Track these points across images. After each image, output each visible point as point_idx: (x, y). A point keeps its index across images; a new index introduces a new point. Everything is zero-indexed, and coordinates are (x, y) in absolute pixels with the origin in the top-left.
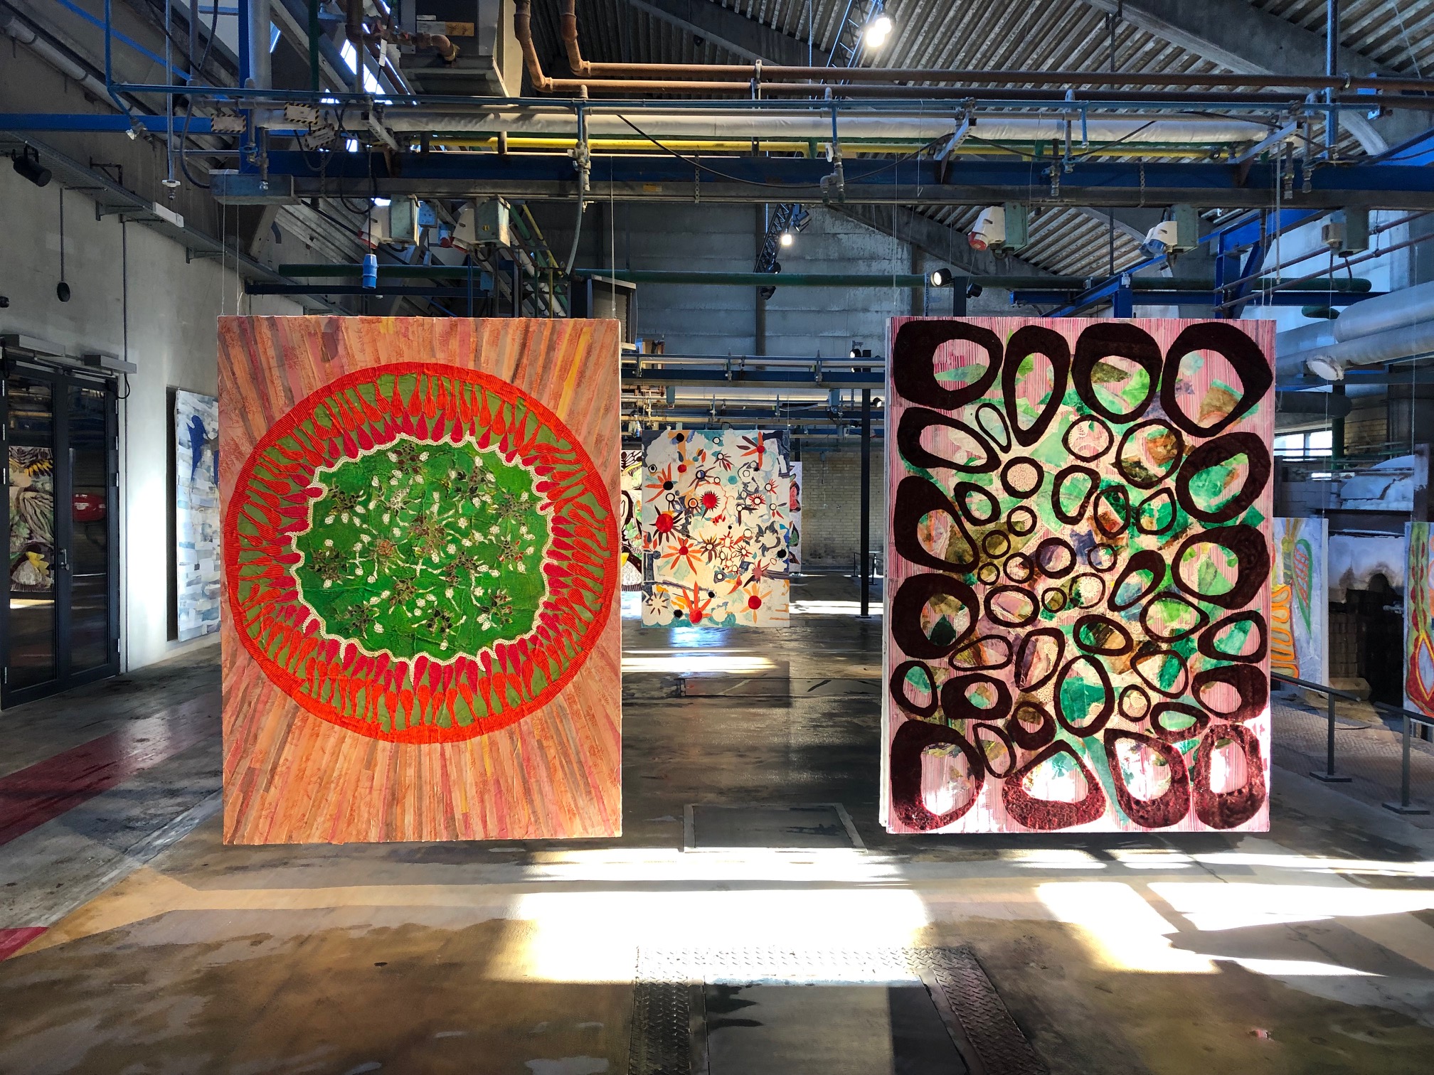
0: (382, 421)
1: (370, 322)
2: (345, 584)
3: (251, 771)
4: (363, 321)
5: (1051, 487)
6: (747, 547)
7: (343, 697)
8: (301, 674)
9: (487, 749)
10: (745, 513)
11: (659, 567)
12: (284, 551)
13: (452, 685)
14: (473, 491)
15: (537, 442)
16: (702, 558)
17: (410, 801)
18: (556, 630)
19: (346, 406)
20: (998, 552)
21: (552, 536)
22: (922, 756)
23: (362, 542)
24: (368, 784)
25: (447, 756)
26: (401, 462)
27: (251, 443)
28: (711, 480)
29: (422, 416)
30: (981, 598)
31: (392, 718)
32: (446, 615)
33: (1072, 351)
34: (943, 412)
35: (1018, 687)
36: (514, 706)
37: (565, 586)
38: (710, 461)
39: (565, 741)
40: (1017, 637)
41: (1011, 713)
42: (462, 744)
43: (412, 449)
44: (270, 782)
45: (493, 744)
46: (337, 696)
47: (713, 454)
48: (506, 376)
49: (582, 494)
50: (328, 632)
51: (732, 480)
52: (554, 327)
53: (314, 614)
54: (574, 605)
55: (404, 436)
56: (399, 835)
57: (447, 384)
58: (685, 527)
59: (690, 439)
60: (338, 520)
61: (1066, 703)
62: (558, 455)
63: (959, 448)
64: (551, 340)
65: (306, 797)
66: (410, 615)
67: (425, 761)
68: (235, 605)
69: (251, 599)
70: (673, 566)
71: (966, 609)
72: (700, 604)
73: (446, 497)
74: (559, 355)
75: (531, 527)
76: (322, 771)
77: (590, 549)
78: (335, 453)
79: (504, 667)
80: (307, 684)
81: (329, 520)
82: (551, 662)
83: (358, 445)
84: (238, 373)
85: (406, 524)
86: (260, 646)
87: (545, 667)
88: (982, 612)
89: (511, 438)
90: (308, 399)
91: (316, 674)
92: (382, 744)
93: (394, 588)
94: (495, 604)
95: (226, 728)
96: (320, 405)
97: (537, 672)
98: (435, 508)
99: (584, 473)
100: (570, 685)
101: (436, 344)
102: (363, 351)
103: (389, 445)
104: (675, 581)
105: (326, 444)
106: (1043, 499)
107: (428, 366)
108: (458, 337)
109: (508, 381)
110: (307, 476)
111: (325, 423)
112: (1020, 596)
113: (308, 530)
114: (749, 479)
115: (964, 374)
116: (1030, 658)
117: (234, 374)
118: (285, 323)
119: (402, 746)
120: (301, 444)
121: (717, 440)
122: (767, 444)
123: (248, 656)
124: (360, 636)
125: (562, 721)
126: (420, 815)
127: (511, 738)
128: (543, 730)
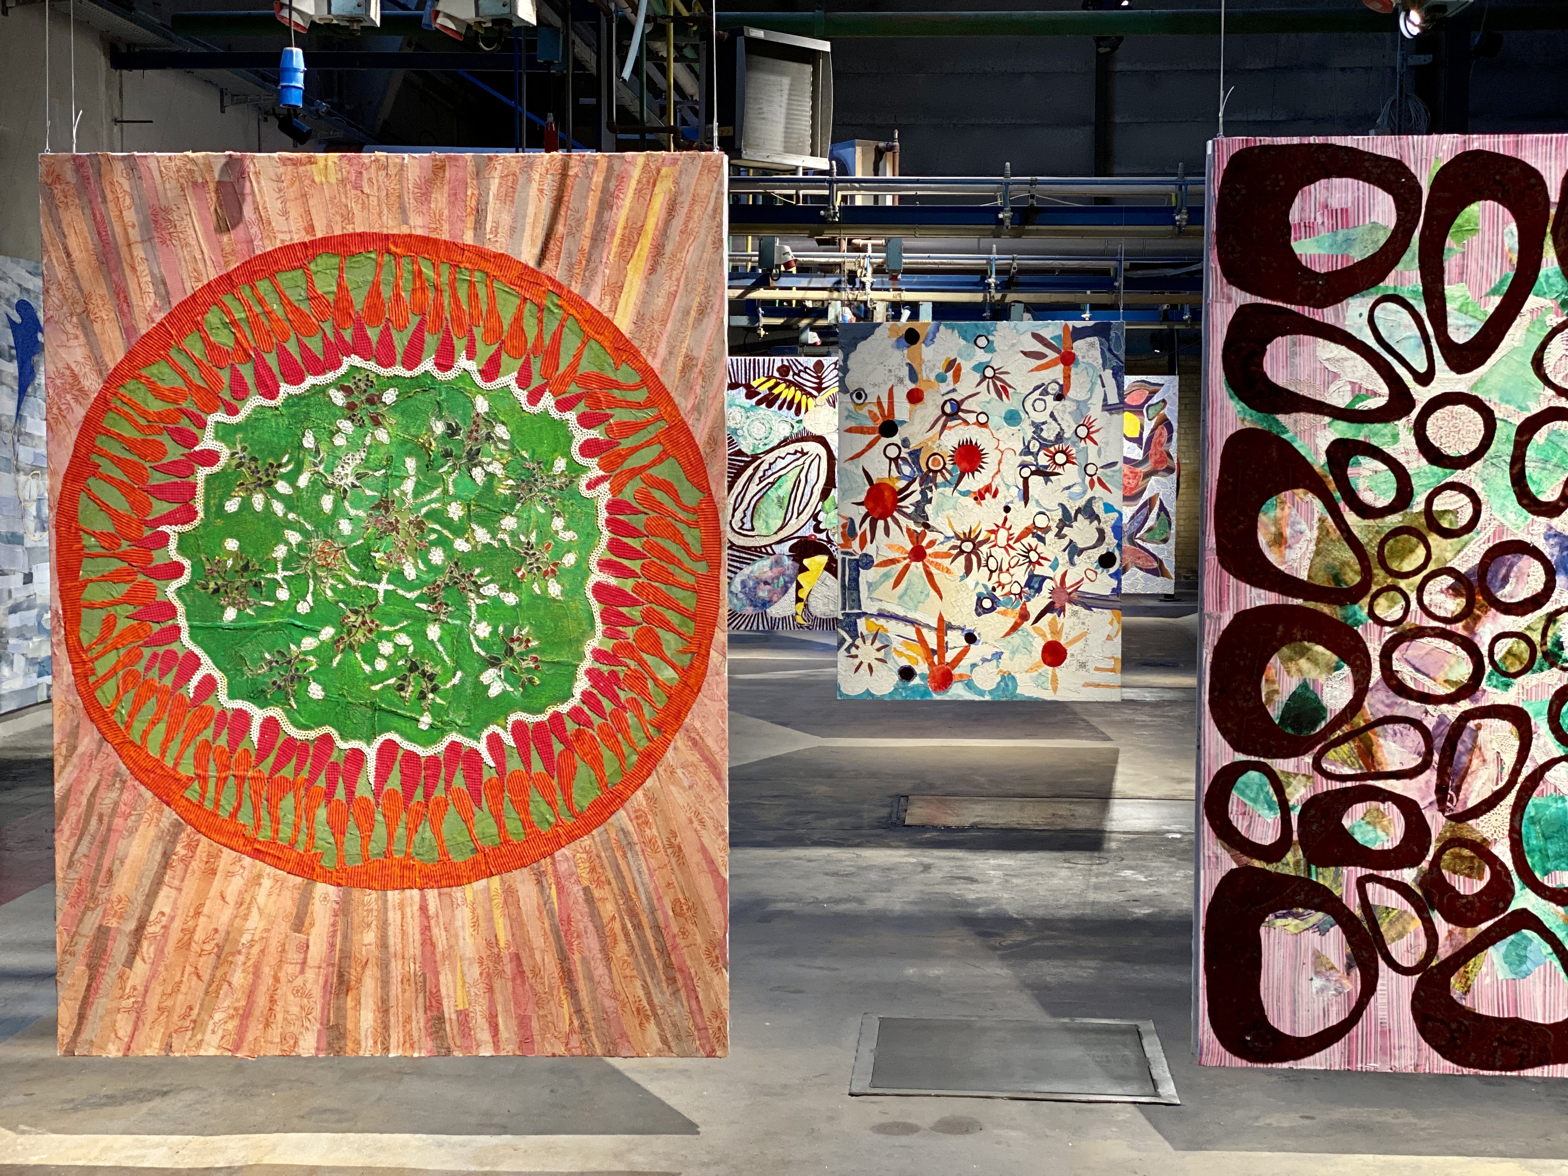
0: (319, 335)
1: (295, 163)
2: (259, 615)
3: (103, 932)
4: (284, 161)
5: (1509, 449)
6: (1041, 548)
7: (256, 808)
8: (187, 769)
9: (498, 900)
10: (1036, 481)
11: (870, 585)
12: (159, 557)
13: (439, 792)
14: (473, 457)
15: (581, 371)
16: (952, 567)
17: (369, 986)
18: (615, 698)
19: (258, 309)
20: (1407, 567)
21: (606, 535)
22: (1263, 930)
23: (288, 543)
24: (298, 957)
25: (432, 910)
26: (351, 406)
27: (100, 372)
28: (971, 418)
29: (387, 328)
30: (1374, 649)
31: (339, 844)
32: (428, 669)
33: (1554, 196)
34: (1307, 311)
35: (1443, 811)
36: (545, 829)
37: (629, 622)
38: (968, 382)
39: (632, 890)
40: (1442, 720)
41: (1429, 858)
42: (457, 892)
43: (370, 384)
44: (134, 953)
45: (509, 892)
46: (247, 807)
47: (975, 368)
48: (528, 255)
49: (659, 460)
50: (232, 696)
51: (1012, 418)
52: (610, 169)
53: (207, 667)
54: (645, 656)
55: (356, 360)
56: (350, 1045)
57: (428, 271)
58: (919, 507)
59: (931, 339)
60: (246, 505)
61: (1534, 842)
62: (616, 393)
63: (1336, 376)
64: (605, 190)
65: (195, 978)
66: (367, 668)
67: (393, 916)
68: (76, 651)
69: (101, 640)
70: (897, 583)
71: (1346, 670)
72: (949, 657)
73: (428, 466)
74: (621, 215)
75: (571, 518)
76: (223, 933)
77: (672, 559)
78: (240, 391)
79: (527, 762)
80: (196, 785)
81: (232, 506)
82: (607, 754)
83: (279, 377)
84: (76, 254)
85: (362, 514)
86: (118, 720)
87: (596, 762)
88: (1376, 674)
89: (536, 366)
90: (193, 296)
91: (212, 771)
92: (321, 889)
93: (341, 623)
94: (510, 652)
95: (61, 859)
96: (214, 308)
97: (583, 771)
98: (409, 486)
99: (663, 425)
100: (639, 793)
101: (410, 202)
102: (285, 213)
103: (330, 376)
104: (901, 612)
105: (225, 375)
106: (1492, 470)
107: (395, 239)
108: (446, 188)
109: (532, 264)
110: (194, 430)
111: (224, 339)
112: (1448, 645)
113: (196, 522)
114: (1044, 417)
115: (1349, 242)
116: (1465, 759)
117: (68, 255)
118: (153, 165)
119: (356, 893)
120: (183, 374)
121: (982, 342)
122: (1080, 347)
123: (97, 736)
124: (283, 702)
125: (625, 856)
126: (386, 1012)
127: (539, 882)
128: (593, 870)
